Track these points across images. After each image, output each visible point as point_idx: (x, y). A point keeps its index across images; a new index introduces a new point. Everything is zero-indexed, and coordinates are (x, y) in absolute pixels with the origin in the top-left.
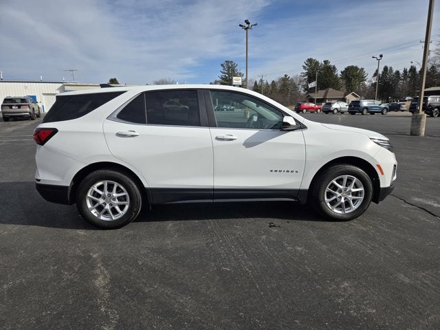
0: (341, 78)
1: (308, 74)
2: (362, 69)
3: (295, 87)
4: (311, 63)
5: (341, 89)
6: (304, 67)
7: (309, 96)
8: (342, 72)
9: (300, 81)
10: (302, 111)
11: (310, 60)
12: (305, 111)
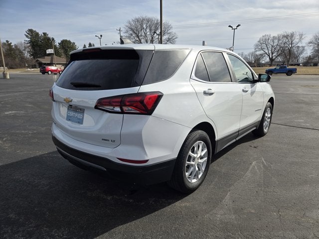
0: (59, 48)
1: (31, 42)
2: (74, 43)
3: (21, 52)
4: (32, 33)
5: (62, 57)
6: (27, 36)
7: (37, 60)
8: (59, 44)
9: (25, 48)
10: (48, 73)
11: (31, 31)
12: (50, 72)
